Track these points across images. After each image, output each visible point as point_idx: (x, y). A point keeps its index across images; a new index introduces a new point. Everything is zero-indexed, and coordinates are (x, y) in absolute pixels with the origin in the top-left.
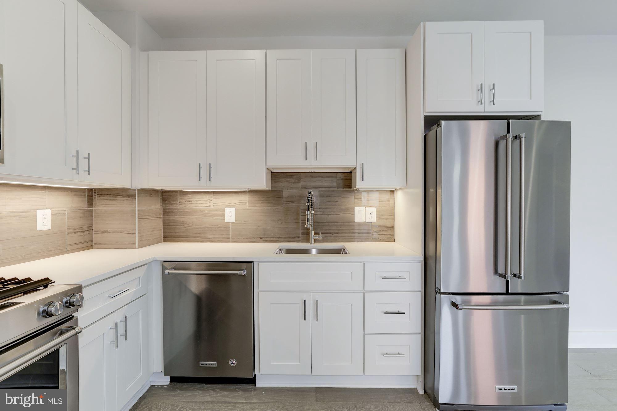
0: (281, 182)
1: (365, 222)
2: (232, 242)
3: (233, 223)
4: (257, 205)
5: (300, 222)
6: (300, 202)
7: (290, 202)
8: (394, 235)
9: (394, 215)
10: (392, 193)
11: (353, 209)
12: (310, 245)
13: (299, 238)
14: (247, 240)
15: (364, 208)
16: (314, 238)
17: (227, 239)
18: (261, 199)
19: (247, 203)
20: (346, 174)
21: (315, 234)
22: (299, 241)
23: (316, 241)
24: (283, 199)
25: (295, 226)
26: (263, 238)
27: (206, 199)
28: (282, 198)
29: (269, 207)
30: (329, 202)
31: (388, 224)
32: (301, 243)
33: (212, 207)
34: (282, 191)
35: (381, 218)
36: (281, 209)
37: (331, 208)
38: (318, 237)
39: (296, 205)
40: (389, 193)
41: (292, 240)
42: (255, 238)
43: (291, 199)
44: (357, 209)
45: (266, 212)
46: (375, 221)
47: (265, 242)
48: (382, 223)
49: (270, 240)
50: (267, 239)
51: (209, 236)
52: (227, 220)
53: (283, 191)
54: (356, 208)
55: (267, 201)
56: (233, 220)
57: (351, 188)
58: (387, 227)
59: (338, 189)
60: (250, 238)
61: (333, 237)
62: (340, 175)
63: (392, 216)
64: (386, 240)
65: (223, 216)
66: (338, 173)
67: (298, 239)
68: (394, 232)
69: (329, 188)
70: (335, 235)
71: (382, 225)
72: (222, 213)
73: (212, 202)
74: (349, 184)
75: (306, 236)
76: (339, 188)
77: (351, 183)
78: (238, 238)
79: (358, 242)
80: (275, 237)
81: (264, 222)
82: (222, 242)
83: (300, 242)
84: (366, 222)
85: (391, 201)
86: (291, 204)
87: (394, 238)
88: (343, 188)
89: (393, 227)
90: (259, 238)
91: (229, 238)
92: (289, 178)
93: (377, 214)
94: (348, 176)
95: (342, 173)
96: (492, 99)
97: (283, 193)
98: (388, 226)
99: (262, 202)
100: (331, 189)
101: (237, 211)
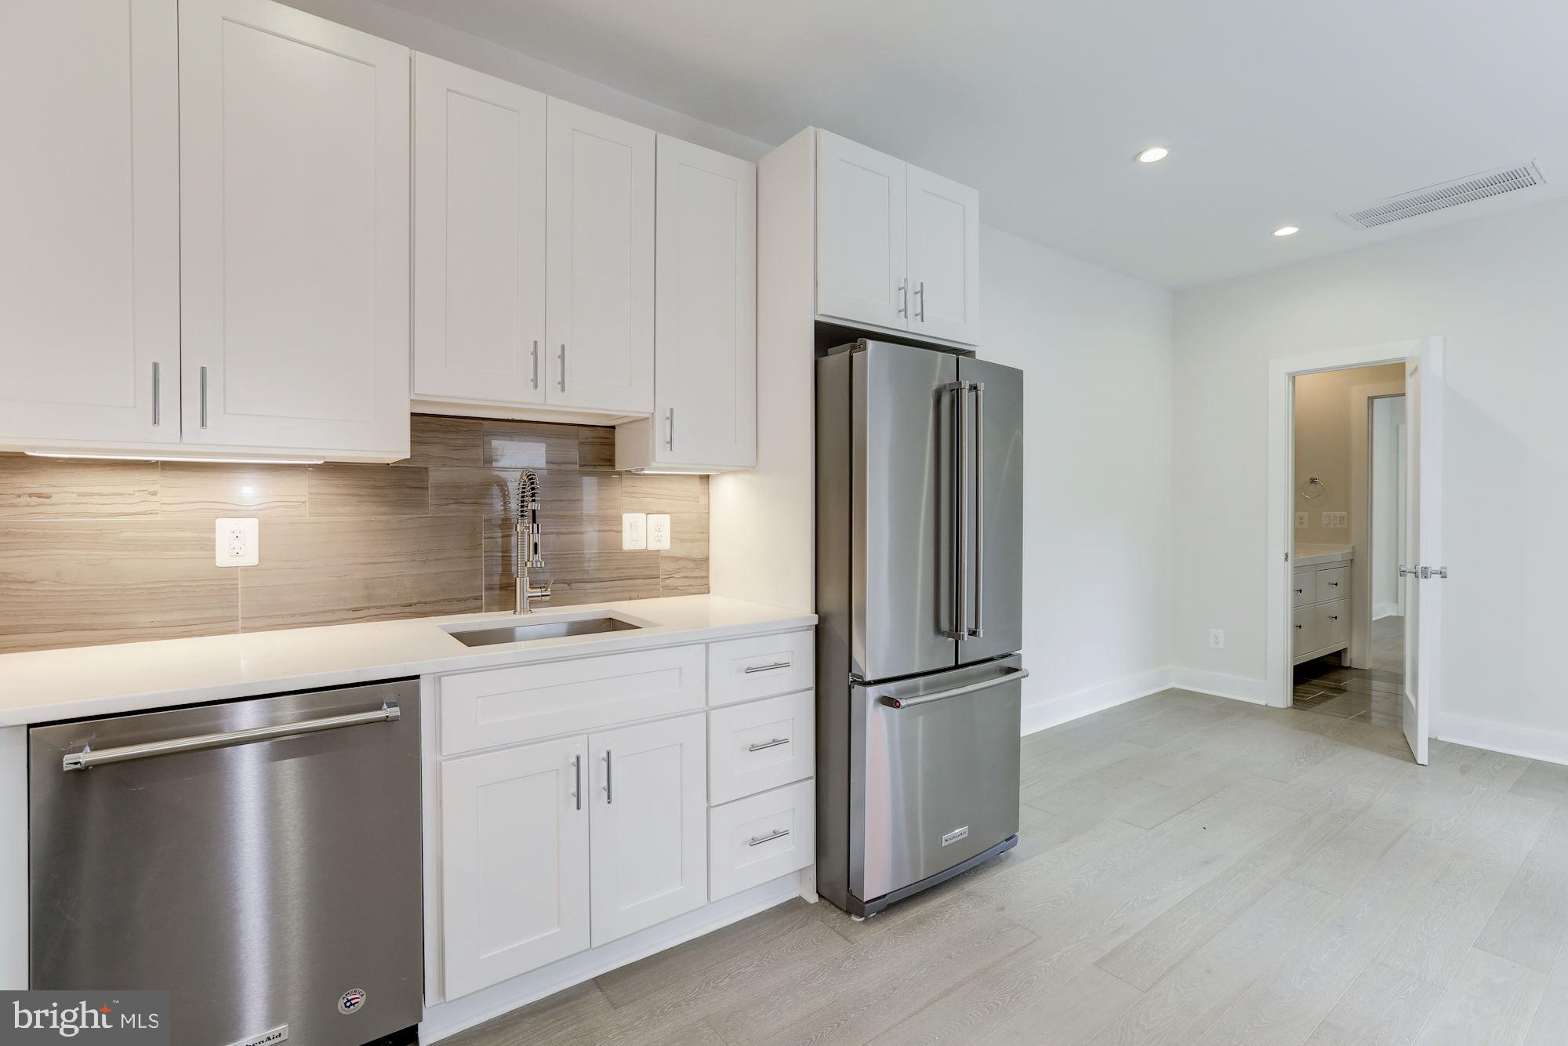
0: (425, 443)
1: (646, 551)
2: (246, 630)
3: (246, 569)
4: (340, 510)
5: (481, 557)
6: (483, 501)
7: (452, 502)
8: (708, 577)
9: (709, 533)
10: (705, 481)
11: (618, 520)
12: (517, 616)
13: (479, 602)
14: (306, 621)
15: (644, 515)
16: (529, 597)
17: (224, 625)
18: (356, 491)
19: (304, 502)
20: (602, 433)
21: (532, 585)
22: (478, 609)
23: (534, 603)
24: (430, 492)
25: (468, 568)
26: (361, 609)
27: (130, 490)
28: (427, 488)
29: (384, 514)
30: (561, 501)
31: (697, 554)
32: (484, 614)
33: (159, 518)
34: (426, 469)
35: (682, 540)
36: (422, 520)
37: (564, 517)
38: (540, 594)
39: (471, 508)
40: (697, 482)
41: (457, 606)
42: (333, 612)
43: (456, 494)
44: (628, 518)
45: (377, 531)
46: (669, 548)
47: (369, 621)
48: (681, 551)
49: (387, 612)
50: (374, 612)
51: (142, 619)
52: (223, 558)
53: (430, 469)
54: (625, 516)
55: (377, 496)
56: (251, 558)
57: (613, 466)
58: (693, 560)
59: (583, 469)
60: (318, 613)
61: (570, 591)
62: (586, 432)
63: (703, 533)
64: (693, 591)
65: (209, 545)
66: (584, 428)
67: (473, 604)
68: (708, 571)
69: (560, 464)
70: (575, 586)
71: (683, 556)
72: (206, 535)
73: (154, 498)
74: (609, 457)
75: (504, 595)
76: (585, 465)
77: (613, 455)
78: (271, 617)
79: (639, 598)
80: (405, 602)
81: (367, 561)
82: (201, 636)
83: (481, 612)
84: (650, 548)
85: (703, 500)
86: (454, 506)
87: (708, 584)
88: (595, 466)
89: (707, 559)
90: (348, 610)
91: (234, 619)
92: (447, 432)
93: (671, 532)
94: (607, 436)
95: (592, 429)
96: (919, 311)
97: (430, 474)
98: (695, 556)
99: (362, 499)
100: (563, 467)
101: (263, 526)
